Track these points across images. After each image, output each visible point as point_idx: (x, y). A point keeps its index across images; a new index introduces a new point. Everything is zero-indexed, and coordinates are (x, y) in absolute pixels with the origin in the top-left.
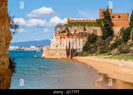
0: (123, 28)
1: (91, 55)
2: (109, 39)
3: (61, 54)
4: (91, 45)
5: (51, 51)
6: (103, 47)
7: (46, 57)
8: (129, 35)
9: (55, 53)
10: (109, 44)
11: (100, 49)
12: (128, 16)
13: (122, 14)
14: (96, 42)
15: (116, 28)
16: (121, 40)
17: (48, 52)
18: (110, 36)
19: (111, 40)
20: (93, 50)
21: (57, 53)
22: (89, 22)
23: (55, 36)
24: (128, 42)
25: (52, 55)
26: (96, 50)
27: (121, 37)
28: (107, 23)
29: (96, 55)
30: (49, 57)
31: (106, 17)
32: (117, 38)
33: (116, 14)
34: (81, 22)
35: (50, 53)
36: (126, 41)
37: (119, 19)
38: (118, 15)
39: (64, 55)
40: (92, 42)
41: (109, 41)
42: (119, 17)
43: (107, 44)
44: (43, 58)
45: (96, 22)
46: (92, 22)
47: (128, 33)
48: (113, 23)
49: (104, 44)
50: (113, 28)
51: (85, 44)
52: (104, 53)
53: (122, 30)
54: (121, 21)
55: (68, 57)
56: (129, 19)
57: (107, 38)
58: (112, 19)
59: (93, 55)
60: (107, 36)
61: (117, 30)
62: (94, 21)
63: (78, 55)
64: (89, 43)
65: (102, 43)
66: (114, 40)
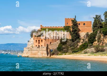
0: (88, 33)
1: (64, 54)
2: (78, 41)
3: (42, 54)
4: (64, 46)
5: (34, 51)
6: (73, 47)
7: (30, 56)
8: (95, 38)
9: (37, 53)
10: (78, 45)
11: (71, 49)
12: (91, 23)
13: (86, 22)
14: (67, 44)
15: (81, 33)
16: (87, 42)
17: (31, 52)
18: (77, 39)
19: (79, 42)
20: (65, 50)
21: (39, 53)
22: (58, 29)
23: (34, 39)
24: (94, 43)
25: (35, 54)
26: (68, 50)
27: (87, 40)
28: (76, 29)
29: (69, 54)
30: (32, 56)
31: (75, 24)
32: (84, 41)
33: (82, 22)
34: (52, 28)
35: (33, 53)
36: (92, 43)
37: (84, 26)
38: (83, 22)
39: (45, 54)
40: (64, 44)
41: (77, 43)
42: (84, 24)
43: (76, 45)
44: (27, 57)
45: (63, 28)
46: (60, 28)
47: (93, 37)
48: (79, 29)
49: (73, 46)
50: (79, 33)
51: (59, 46)
52: (76, 52)
53: (87, 34)
54: (86, 27)
55: (48, 56)
56: (92, 26)
57: (76, 41)
58: (79, 26)
59: (67, 54)
60: (76, 39)
61: (82, 34)
62: (62, 28)
63: (55, 54)
64: (62, 44)
65: (72, 45)
66: (82, 42)
